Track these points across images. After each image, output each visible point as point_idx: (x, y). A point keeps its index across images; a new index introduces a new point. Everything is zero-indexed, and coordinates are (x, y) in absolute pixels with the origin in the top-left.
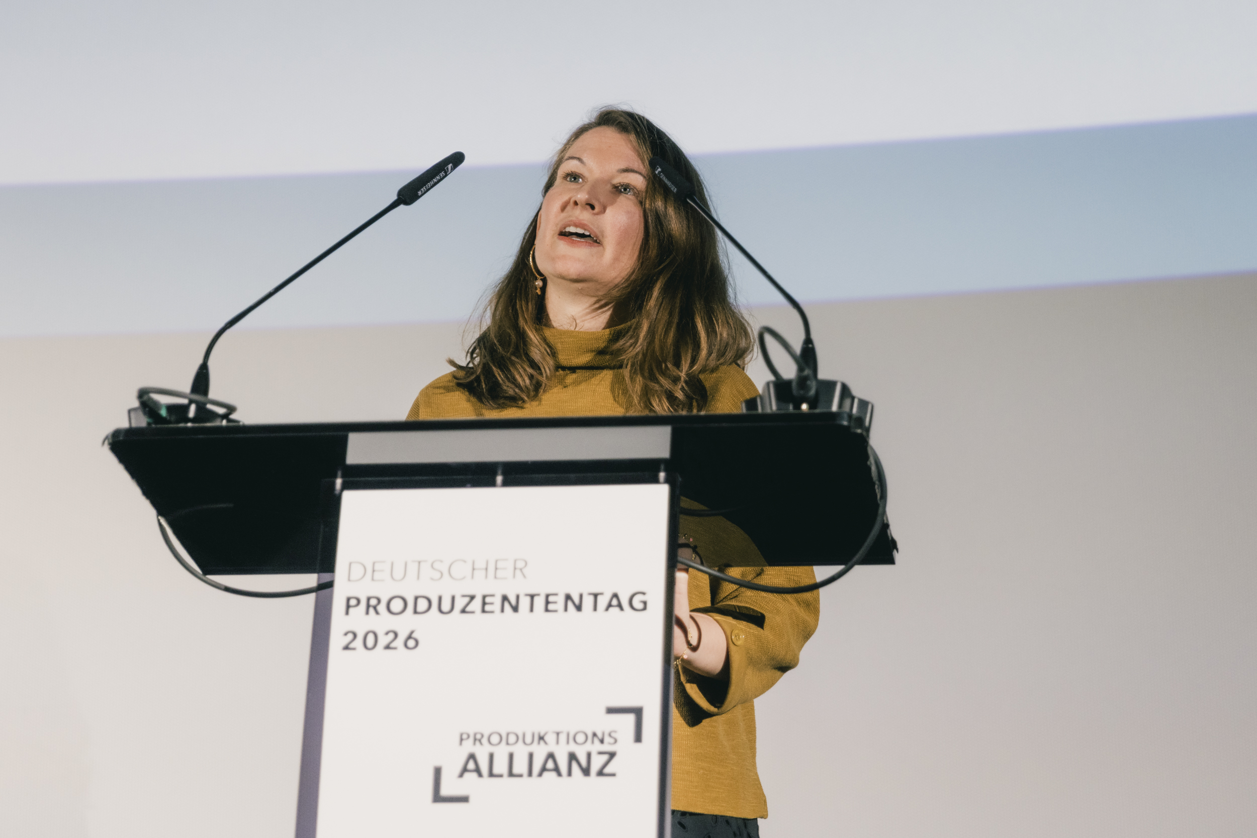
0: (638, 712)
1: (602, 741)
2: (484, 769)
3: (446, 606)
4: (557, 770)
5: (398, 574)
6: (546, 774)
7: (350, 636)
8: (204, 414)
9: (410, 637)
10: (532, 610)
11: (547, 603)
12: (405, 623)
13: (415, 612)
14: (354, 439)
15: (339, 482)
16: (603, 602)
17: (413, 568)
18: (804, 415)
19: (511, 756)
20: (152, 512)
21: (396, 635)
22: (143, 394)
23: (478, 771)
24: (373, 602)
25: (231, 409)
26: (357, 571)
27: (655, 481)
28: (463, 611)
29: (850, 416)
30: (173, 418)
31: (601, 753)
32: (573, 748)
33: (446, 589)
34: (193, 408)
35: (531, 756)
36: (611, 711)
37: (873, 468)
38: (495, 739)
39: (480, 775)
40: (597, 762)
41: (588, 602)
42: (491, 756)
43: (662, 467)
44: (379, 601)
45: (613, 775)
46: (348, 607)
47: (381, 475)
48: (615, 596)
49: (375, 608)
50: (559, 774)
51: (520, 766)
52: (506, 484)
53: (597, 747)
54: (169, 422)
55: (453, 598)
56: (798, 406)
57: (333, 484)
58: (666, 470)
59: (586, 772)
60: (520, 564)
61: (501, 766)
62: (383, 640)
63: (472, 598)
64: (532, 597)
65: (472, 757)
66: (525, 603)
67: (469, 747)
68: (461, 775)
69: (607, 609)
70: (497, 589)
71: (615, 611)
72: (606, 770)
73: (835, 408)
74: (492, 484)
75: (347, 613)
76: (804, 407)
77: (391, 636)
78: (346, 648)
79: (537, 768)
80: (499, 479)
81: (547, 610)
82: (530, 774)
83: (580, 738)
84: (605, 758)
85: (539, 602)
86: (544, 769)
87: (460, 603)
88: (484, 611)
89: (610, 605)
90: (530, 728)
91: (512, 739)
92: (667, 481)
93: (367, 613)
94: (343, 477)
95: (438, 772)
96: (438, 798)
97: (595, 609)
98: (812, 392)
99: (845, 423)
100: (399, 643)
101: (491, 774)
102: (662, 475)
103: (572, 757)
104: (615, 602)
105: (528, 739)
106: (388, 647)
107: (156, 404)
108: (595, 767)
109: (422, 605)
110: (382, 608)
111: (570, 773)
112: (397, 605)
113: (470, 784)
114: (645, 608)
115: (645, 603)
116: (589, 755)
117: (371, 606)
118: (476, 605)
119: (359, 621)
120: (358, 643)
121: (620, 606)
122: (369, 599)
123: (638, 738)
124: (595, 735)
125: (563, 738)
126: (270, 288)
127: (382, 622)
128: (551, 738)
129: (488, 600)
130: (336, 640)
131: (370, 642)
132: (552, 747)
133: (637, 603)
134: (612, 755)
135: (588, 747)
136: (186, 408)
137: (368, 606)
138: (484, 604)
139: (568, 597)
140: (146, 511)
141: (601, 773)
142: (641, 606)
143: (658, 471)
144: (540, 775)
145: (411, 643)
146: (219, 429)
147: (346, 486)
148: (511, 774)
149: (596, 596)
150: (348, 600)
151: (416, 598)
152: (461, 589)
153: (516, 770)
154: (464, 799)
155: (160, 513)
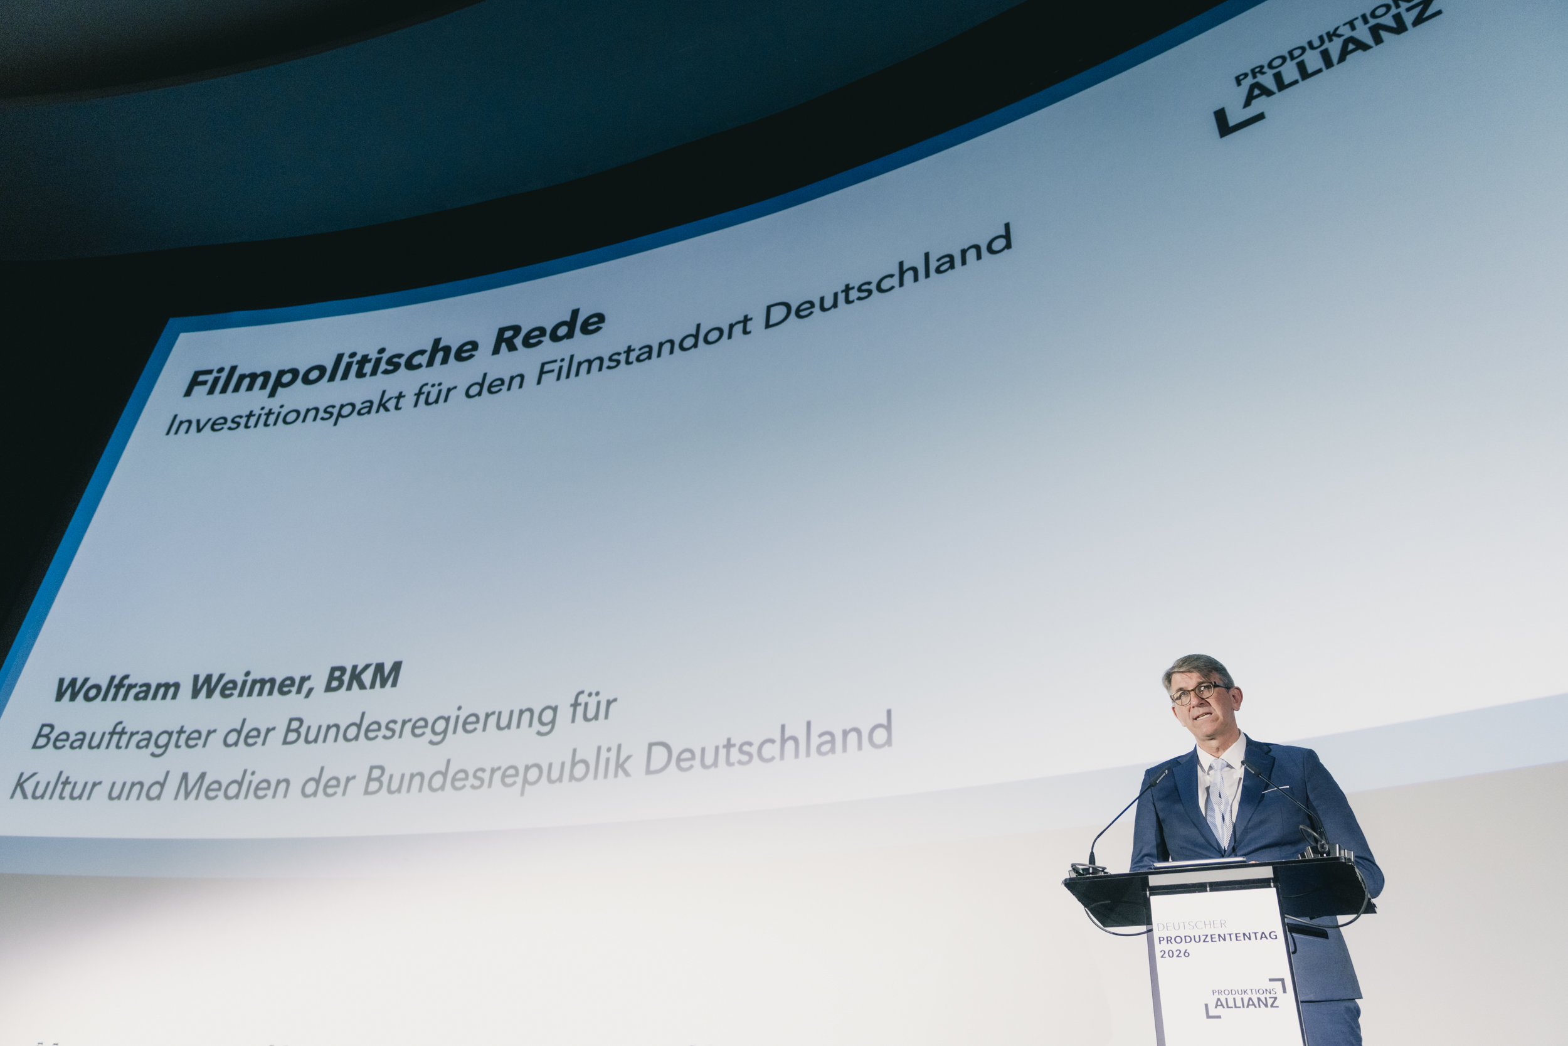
0: (1282, 980)
1: (1270, 993)
2: (1225, 1004)
3: (1197, 940)
4: (1254, 1004)
5: (1177, 927)
6: (1250, 1006)
7: (1163, 952)
8: (1096, 870)
9: (1185, 952)
10: (1231, 940)
11: (1237, 937)
12: (1183, 947)
13: (1186, 942)
14: (1150, 877)
15: (1148, 893)
16: (1259, 936)
17: (1181, 925)
18: (1325, 859)
19: (1234, 999)
20: (1083, 906)
21: (1180, 952)
22: (1073, 865)
23: (1222, 1005)
24: (1169, 939)
25: (1104, 869)
26: (1161, 927)
27: (1270, 887)
28: (1204, 941)
29: (1345, 858)
30: (1085, 873)
31: (1270, 998)
32: (1258, 995)
33: (1195, 933)
34: (1091, 869)
35: (1242, 999)
36: (1271, 980)
37: (1359, 877)
38: (1227, 992)
39: (1224, 1007)
40: (1270, 1001)
41: (1253, 936)
42: (1226, 999)
43: (1271, 881)
44: (1171, 938)
45: (1278, 1007)
46: (1160, 941)
47: (1164, 889)
48: (1263, 933)
49: (1170, 941)
50: (1255, 1007)
51: (1239, 1003)
52: (1211, 891)
53: (1268, 995)
54: (1084, 875)
55: (1199, 936)
56: (1322, 855)
57: (1146, 894)
58: (1273, 882)
59: (1266, 1005)
60: (1223, 922)
61: (1231, 1004)
62: (1176, 954)
63: (1207, 936)
64: (1230, 935)
65: (1219, 999)
66: (1228, 937)
67: (1217, 996)
68: (1216, 1007)
69: (1261, 939)
70: (1216, 932)
71: (1264, 939)
72: (1274, 1005)
73: (1338, 855)
74: (1206, 891)
75: (1160, 943)
76: (1325, 855)
77: (1178, 952)
78: (1162, 957)
79: (1246, 1005)
80: (1208, 889)
81: (1237, 940)
82: (1243, 1007)
83: (1261, 992)
84: (1273, 999)
85: (1233, 937)
86: (1248, 1005)
87: (1203, 938)
88: (1212, 941)
89: (1262, 937)
90: (1240, 988)
91: (1233, 992)
92: (1274, 887)
93: (1168, 943)
94: (1149, 891)
95: (1206, 1006)
96: (1208, 1017)
97: (1256, 939)
98: (1327, 849)
99: (1344, 861)
100: (1182, 954)
101: (1228, 1007)
102: (1272, 884)
103: (1259, 999)
104: (1263, 936)
105: (1240, 993)
106: (1178, 956)
107: (1078, 868)
108: (1269, 1004)
109: (1188, 939)
110: (1173, 941)
111: (1259, 1006)
112: (1178, 940)
113: (1219, 1011)
114: (1276, 938)
115: (1276, 936)
116: (1266, 998)
117: (1169, 940)
118: (1209, 939)
119: (1165, 946)
120: (1166, 955)
121: (1266, 937)
122: (1167, 937)
123: (1285, 991)
124: (1266, 990)
125: (1254, 991)
126: (1111, 822)
127: (1174, 947)
128: (1249, 992)
129: (1213, 936)
130: (1158, 954)
131: (1171, 953)
132: (1250, 996)
133: (1272, 935)
134: (1275, 999)
135: (1265, 995)
136: (1088, 869)
137: (1167, 940)
138: (1212, 938)
139: (1244, 934)
140: (1080, 907)
141: (1272, 1006)
142: (1275, 937)
143: (1270, 882)
144: (1248, 1007)
145: (1187, 954)
146: (1101, 877)
147: (1151, 895)
148: (1236, 1007)
149: (1255, 933)
150: (1160, 938)
151: (1185, 937)
152: (1202, 932)
153: (1237, 1006)
154: (1219, 1017)
155: (1085, 906)
